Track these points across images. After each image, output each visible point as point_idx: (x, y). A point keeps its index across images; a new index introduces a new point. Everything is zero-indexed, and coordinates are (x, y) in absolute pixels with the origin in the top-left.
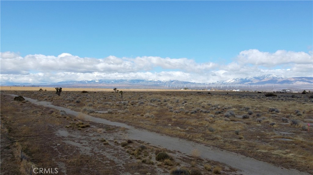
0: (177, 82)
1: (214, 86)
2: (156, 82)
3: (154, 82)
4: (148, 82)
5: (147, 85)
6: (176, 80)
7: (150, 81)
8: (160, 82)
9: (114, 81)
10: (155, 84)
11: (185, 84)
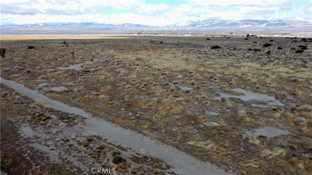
0: (130, 25)
1: (167, 29)
2: (108, 25)
3: (106, 25)
4: (98, 25)
5: (98, 29)
6: (128, 24)
7: (102, 24)
8: (112, 25)
9: (61, 25)
10: (106, 27)
11: (138, 27)
